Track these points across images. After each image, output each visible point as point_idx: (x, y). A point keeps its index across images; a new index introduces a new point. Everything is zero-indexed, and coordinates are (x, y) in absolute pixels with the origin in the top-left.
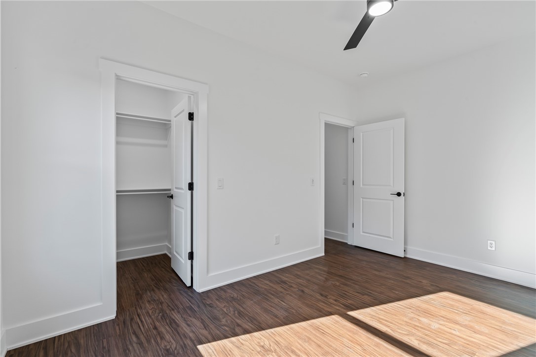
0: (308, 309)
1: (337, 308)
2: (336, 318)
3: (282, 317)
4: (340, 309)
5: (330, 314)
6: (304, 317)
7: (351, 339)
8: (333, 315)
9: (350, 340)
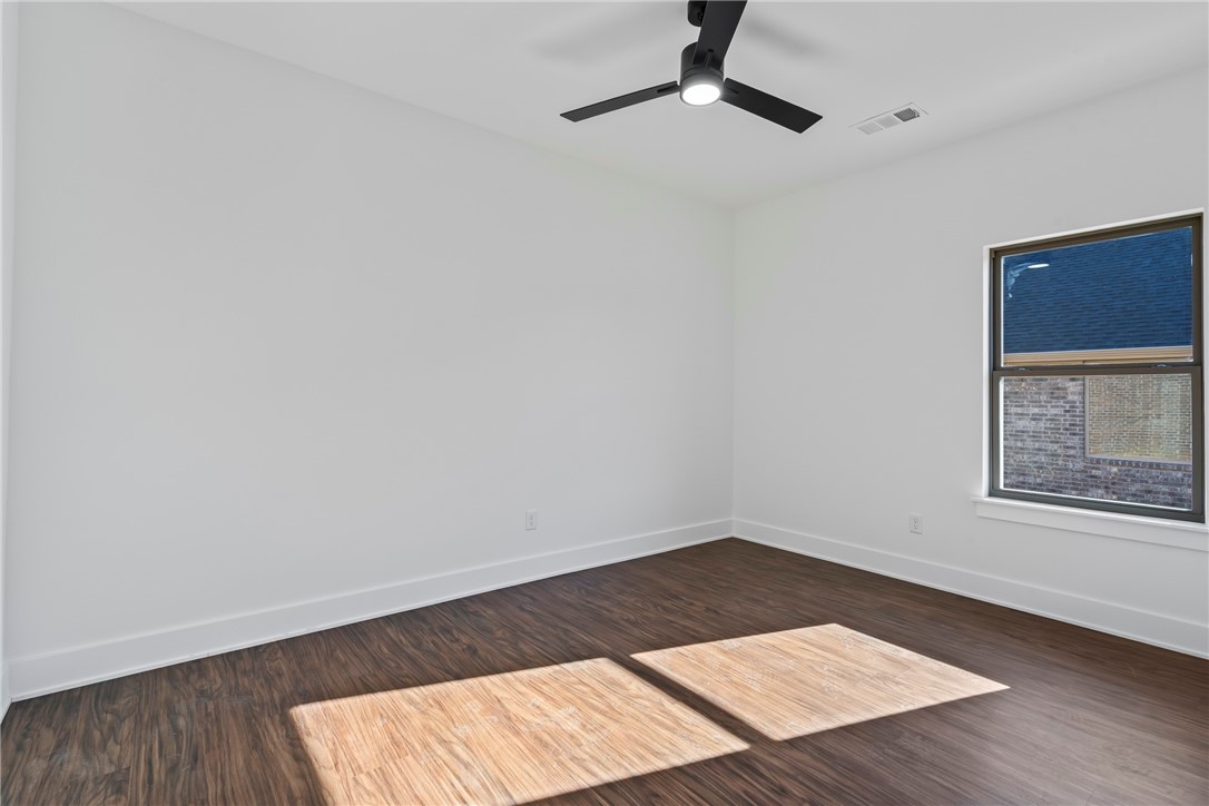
0: (857, 758)
1: (775, 762)
2: (779, 733)
3: (907, 734)
4: (766, 758)
5: (793, 743)
6: (852, 733)
7: (747, 691)
8: (786, 741)
9: (748, 688)
